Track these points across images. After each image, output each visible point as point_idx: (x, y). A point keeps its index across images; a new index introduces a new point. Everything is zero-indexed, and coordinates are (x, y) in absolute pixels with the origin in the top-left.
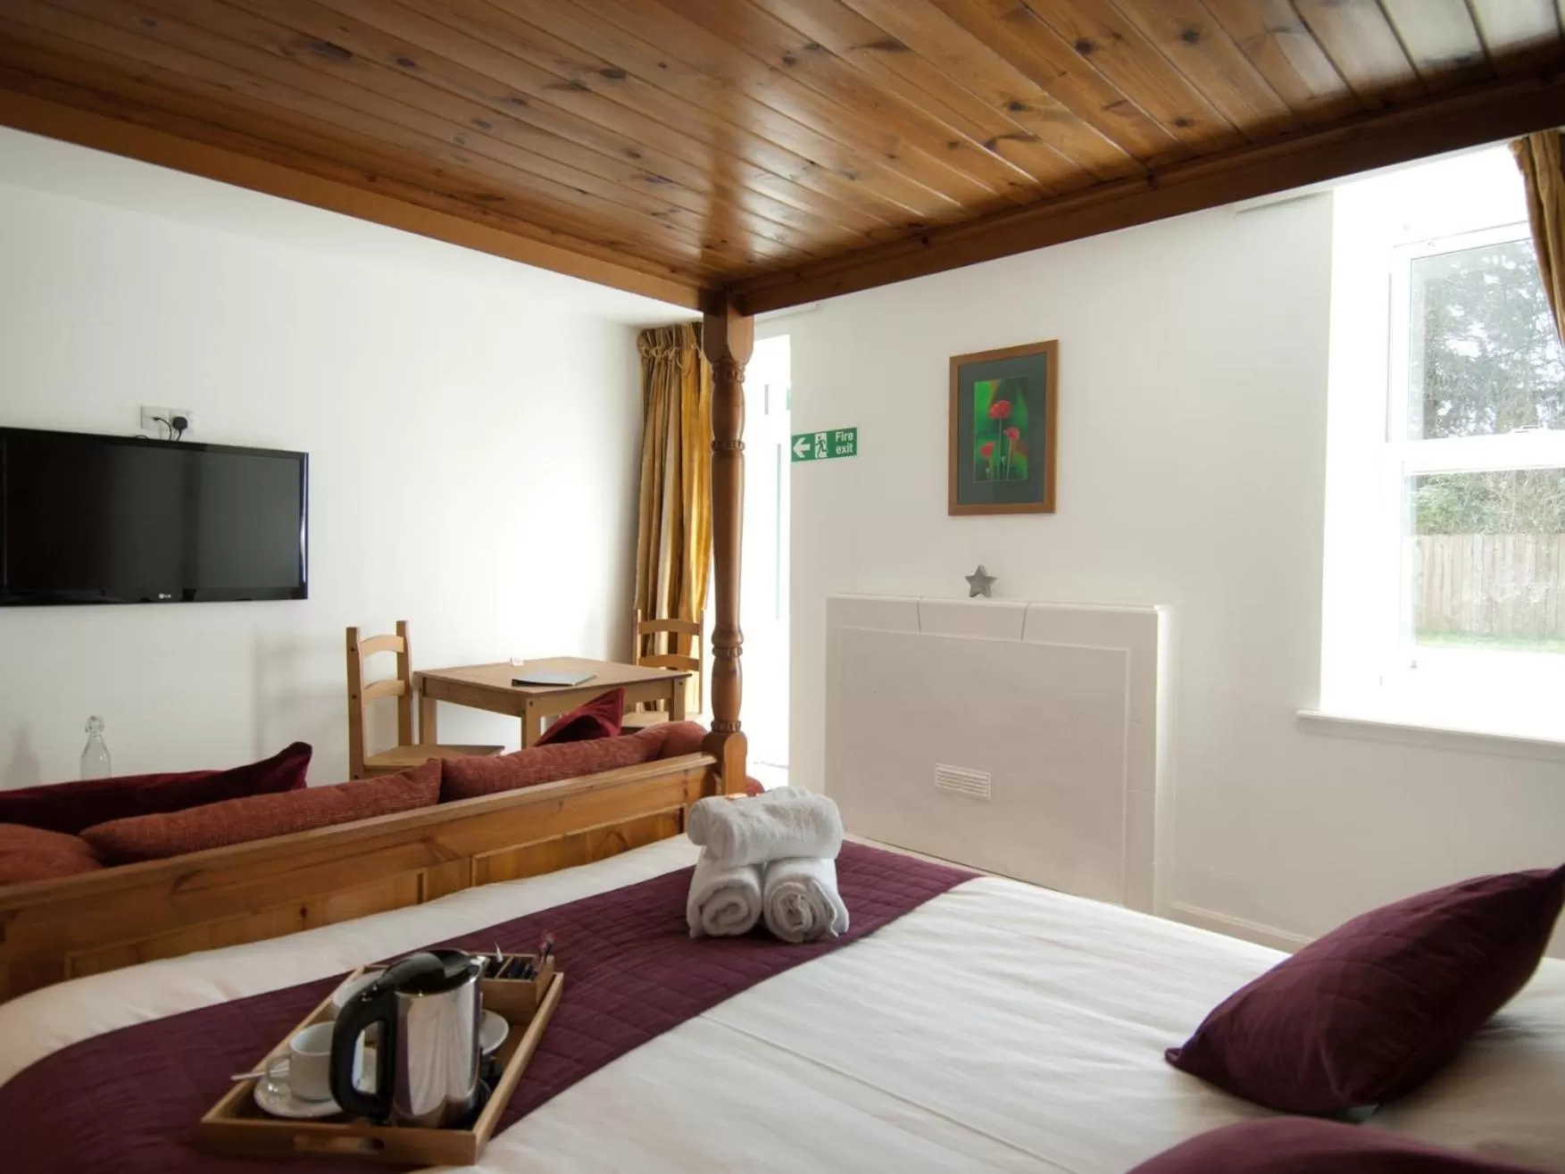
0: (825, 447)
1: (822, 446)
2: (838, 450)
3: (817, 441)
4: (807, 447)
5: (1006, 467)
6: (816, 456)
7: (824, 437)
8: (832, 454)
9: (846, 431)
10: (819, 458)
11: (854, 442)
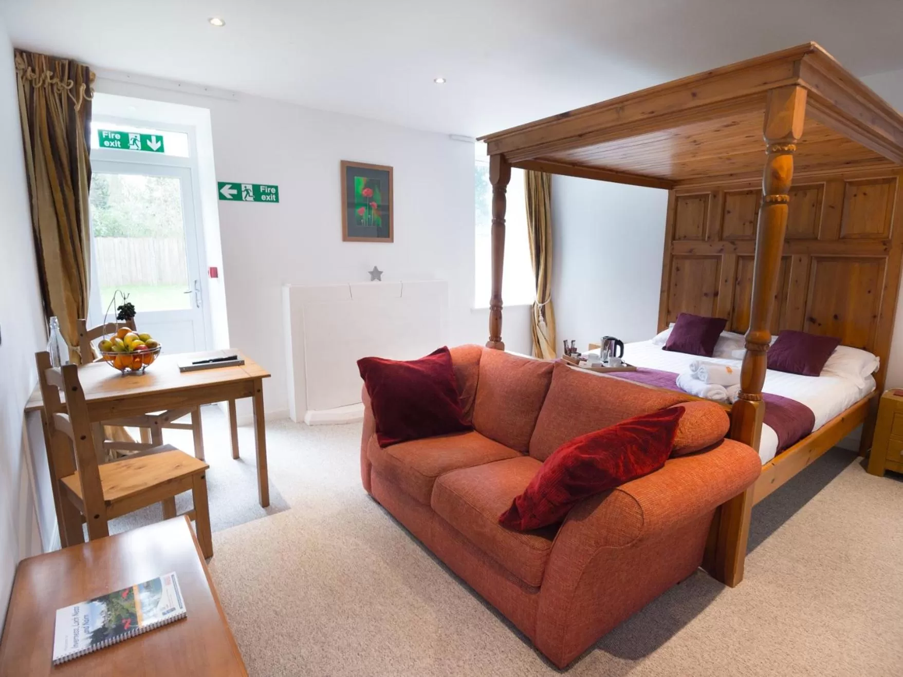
0: (251, 194)
1: (248, 193)
2: (263, 197)
3: (243, 189)
4: (235, 192)
5: (371, 220)
6: (243, 199)
7: (250, 187)
8: (257, 198)
9: (271, 187)
10: (246, 200)
11: (277, 194)
